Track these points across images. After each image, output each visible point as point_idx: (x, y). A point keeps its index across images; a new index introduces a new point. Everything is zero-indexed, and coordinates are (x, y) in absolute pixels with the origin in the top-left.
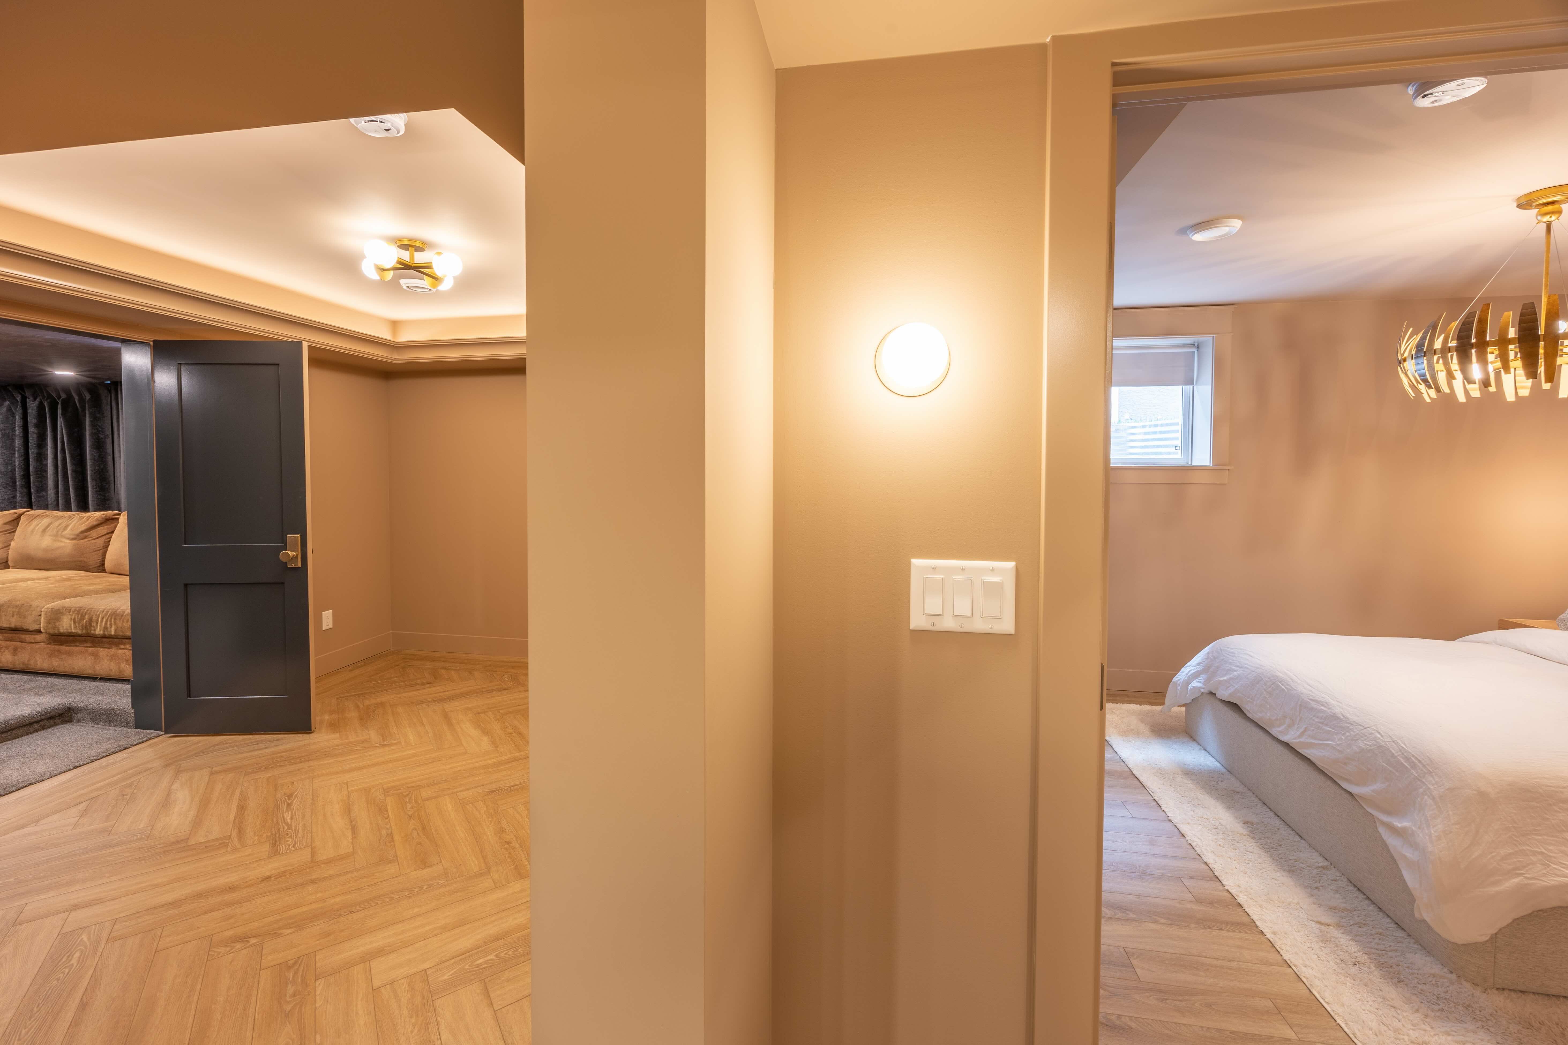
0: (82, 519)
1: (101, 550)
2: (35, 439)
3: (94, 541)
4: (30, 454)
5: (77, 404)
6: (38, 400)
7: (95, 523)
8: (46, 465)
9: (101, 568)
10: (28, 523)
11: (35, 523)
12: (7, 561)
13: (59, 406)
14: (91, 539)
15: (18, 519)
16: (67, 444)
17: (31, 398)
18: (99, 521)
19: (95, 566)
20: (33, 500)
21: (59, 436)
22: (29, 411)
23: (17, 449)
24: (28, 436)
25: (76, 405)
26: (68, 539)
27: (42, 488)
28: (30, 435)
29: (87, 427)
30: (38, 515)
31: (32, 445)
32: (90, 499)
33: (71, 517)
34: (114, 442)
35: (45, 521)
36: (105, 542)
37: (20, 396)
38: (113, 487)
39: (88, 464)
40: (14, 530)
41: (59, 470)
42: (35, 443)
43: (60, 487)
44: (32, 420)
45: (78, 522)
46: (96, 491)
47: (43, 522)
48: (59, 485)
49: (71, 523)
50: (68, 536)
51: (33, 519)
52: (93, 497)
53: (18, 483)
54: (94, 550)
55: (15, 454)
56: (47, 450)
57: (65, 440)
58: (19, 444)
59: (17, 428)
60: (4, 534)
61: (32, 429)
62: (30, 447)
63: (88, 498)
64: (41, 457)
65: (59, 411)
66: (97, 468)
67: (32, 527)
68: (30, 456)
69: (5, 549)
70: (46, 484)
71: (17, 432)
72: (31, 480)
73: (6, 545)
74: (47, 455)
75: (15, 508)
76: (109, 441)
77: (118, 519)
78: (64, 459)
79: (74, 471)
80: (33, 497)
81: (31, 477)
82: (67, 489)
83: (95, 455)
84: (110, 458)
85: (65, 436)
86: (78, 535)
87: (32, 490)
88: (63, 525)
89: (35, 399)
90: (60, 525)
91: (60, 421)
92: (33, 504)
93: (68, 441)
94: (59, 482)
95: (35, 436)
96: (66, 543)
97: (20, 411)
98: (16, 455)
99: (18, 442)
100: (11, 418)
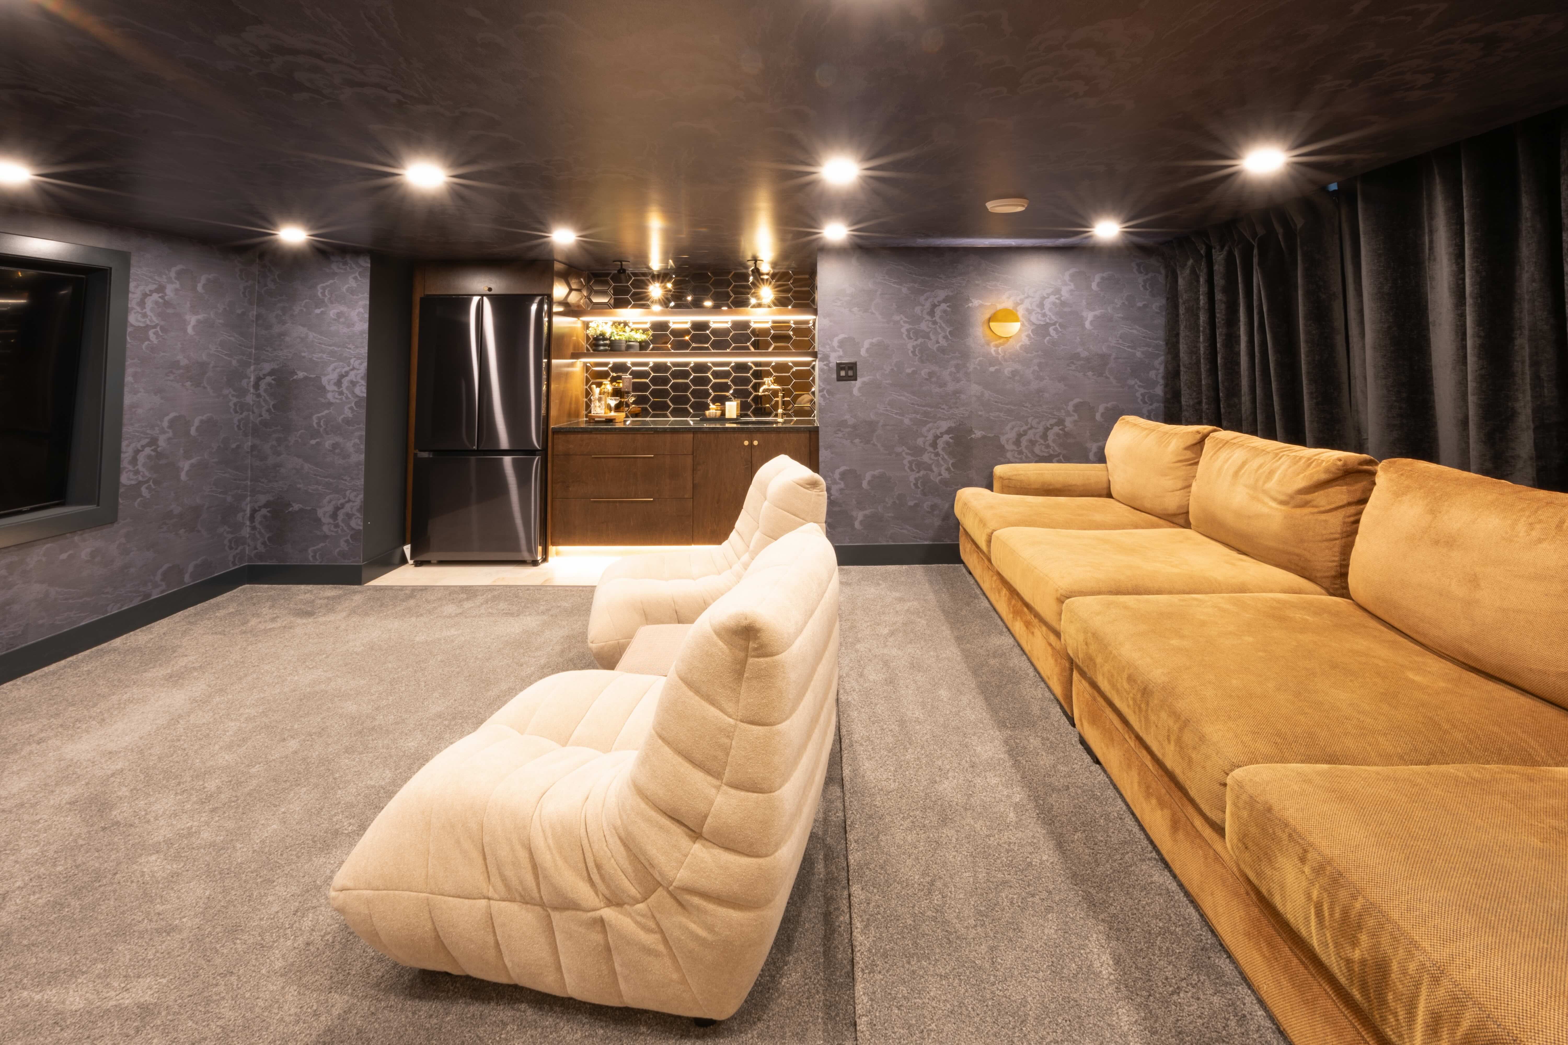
0: (1298, 462)
1: (1336, 539)
2: (1223, 311)
3: (1323, 517)
4: (1218, 336)
5: (1282, 243)
6: (1226, 248)
7: (1323, 477)
8: (1238, 354)
9: (1338, 581)
10: (1215, 454)
11: (1224, 454)
12: (1187, 513)
13: (1255, 252)
14: (1316, 510)
15: (1201, 443)
16: (1268, 315)
17: (1218, 247)
18: (1330, 472)
19: (1327, 574)
20: (1223, 411)
21: (1255, 304)
22: (1216, 267)
23: (1201, 329)
24: (1214, 306)
25: (1281, 245)
26: (1275, 499)
27: (1234, 391)
28: (1216, 306)
29: (1300, 281)
30: (1227, 442)
31: (1219, 322)
32: (1306, 419)
33: (1277, 454)
34: (1348, 305)
35: (1238, 455)
36: (1344, 523)
37: (1204, 247)
38: (1348, 396)
39: (1302, 351)
40: (1196, 460)
41: (1257, 361)
42: (1224, 317)
43: (1258, 391)
44: (1219, 281)
45: (1290, 467)
46: (1317, 404)
47: (1235, 456)
48: (1257, 387)
49: (1278, 468)
50: (1273, 493)
51: (1220, 448)
52: (1312, 414)
53: (1203, 382)
54: (1324, 538)
55: (1199, 337)
56: (1240, 328)
57: (1265, 309)
58: (1204, 321)
59: (1201, 297)
60: (1184, 465)
61: (1219, 296)
62: (1218, 325)
63: (1304, 418)
64: (1232, 339)
65: (1255, 260)
66: (1317, 358)
67: (1218, 463)
68: (1218, 340)
69: (1185, 490)
70: (1239, 385)
71: (1202, 302)
72: (1220, 378)
73: (1186, 484)
74: (1239, 336)
75: (1199, 422)
76: (1337, 306)
77: (1373, 474)
78: (1264, 343)
79: (1278, 364)
80: (1222, 406)
81: (1219, 373)
82: (1268, 396)
83: (1314, 332)
84: (1340, 339)
85: (1264, 301)
86: (1292, 497)
87: (1221, 394)
88: (1266, 468)
89: (1222, 248)
90: (1260, 466)
91: (1257, 278)
92: (1222, 417)
93: (1269, 310)
94: (1257, 383)
95: (1223, 306)
96: (1271, 507)
97: (1205, 270)
98: (1201, 339)
99: (1203, 318)
100: (1195, 283)
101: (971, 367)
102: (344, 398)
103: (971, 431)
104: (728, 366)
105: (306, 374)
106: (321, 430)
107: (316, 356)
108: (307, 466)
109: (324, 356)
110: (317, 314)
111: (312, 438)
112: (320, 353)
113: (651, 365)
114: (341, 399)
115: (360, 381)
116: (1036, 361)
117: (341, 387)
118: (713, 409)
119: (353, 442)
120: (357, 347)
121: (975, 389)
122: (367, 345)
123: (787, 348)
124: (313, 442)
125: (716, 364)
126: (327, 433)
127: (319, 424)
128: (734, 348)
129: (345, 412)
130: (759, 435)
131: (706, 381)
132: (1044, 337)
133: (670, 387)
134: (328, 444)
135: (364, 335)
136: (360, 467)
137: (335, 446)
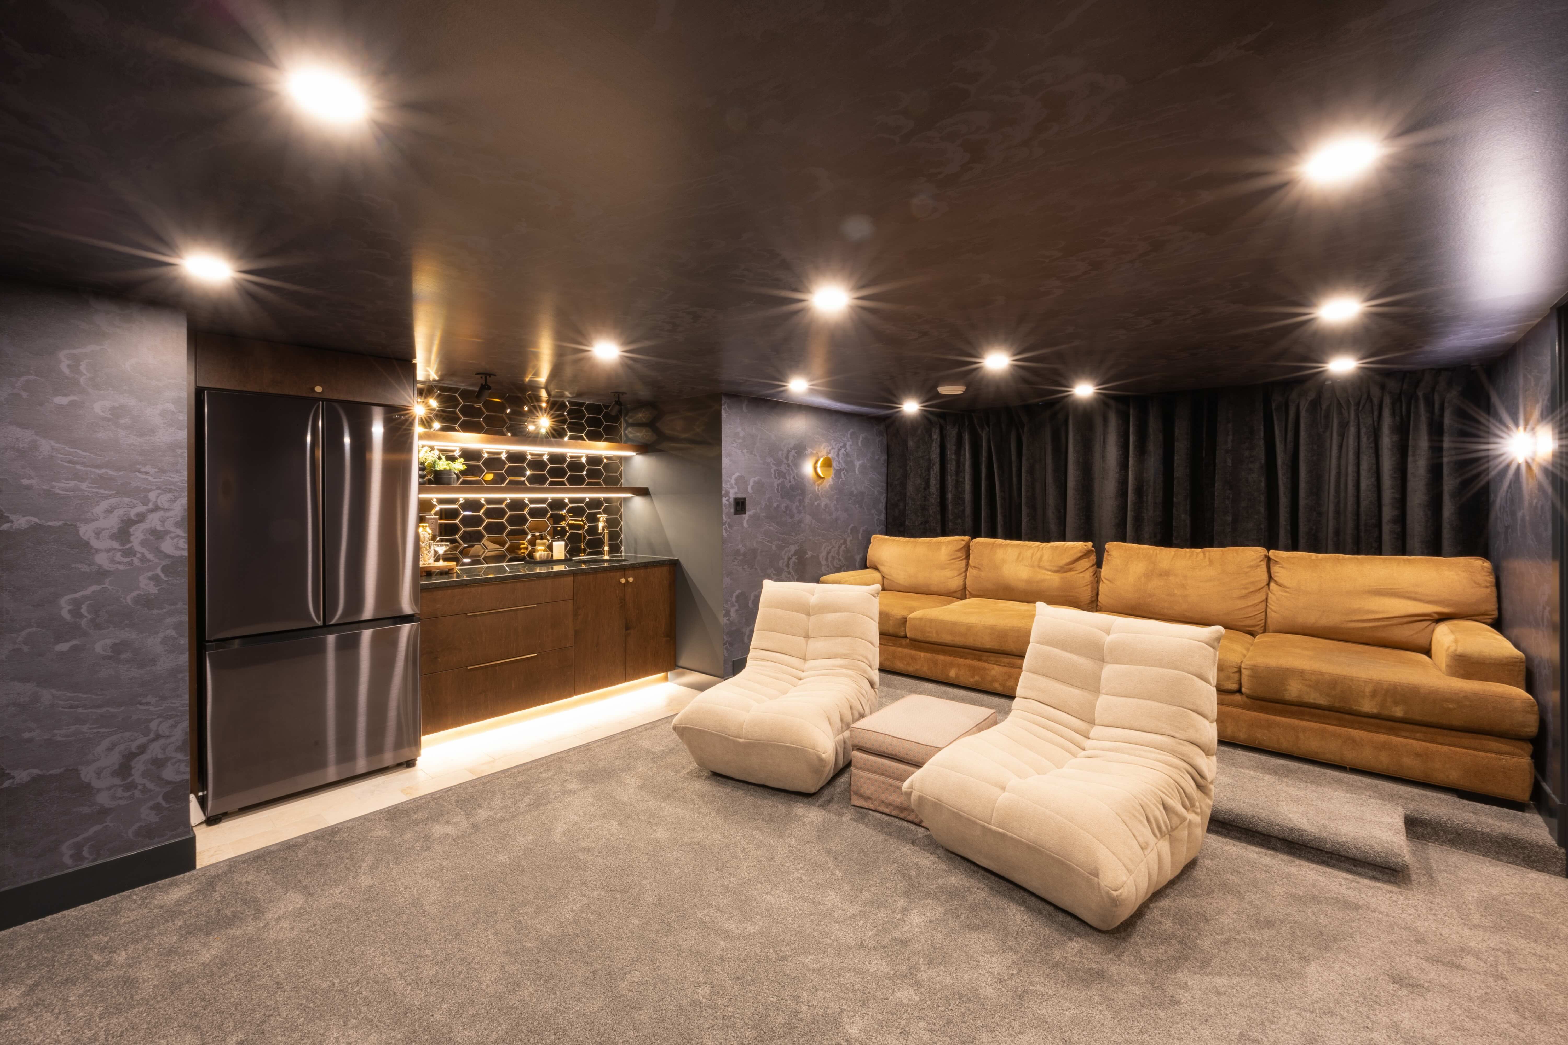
101: (807, 501)
102: (136, 561)
103: (806, 553)
104: (545, 503)
105: (35, 520)
106: (83, 623)
107: (60, 487)
108: (47, 696)
109: (84, 486)
110: (60, 407)
111: (59, 639)
112: (72, 480)
113: (462, 501)
114: (131, 564)
115: (173, 529)
116: (835, 497)
117: (129, 542)
118: (541, 550)
119: (161, 635)
120: (162, 471)
121: (808, 519)
122: (186, 468)
123: (599, 484)
124: (63, 647)
125: (532, 501)
126: (98, 627)
127: (76, 613)
128: (551, 483)
129: (142, 585)
130: (631, 572)
131: (523, 520)
132: (839, 479)
133: (483, 528)
134: (101, 646)
135: (179, 451)
136: (180, 676)
137: (118, 648)
